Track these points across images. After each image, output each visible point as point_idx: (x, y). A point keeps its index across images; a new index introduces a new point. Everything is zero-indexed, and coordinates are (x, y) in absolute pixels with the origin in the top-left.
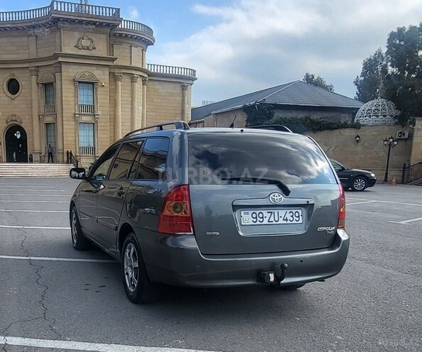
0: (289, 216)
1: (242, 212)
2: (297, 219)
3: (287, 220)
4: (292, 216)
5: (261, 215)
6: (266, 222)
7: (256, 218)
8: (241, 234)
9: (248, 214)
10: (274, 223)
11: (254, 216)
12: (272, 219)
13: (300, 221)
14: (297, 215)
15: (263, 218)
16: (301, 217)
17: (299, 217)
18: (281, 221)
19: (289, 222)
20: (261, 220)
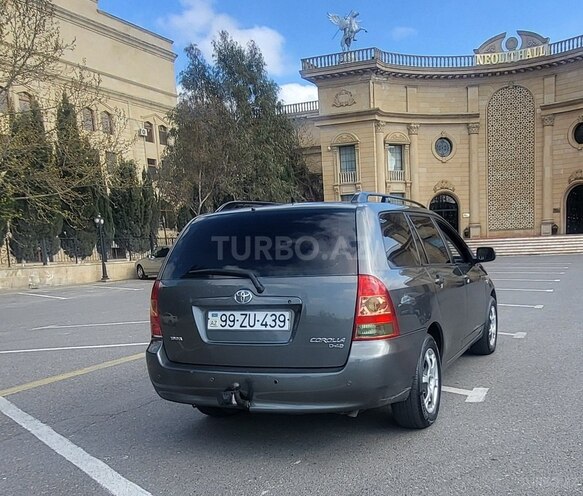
0: (269, 320)
1: (210, 314)
2: (282, 324)
3: (266, 325)
4: (274, 321)
5: (232, 318)
6: (237, 327)
7: (226, 321)
8: (206, 340)
9: (216, 315)
10: (248, 328)
11: (224, 318)
12: (246, 323)
13: (286, 328)
14: (282, 318)
15: (234, 321)
16: (287, 321)
17: (284, 321)
18: (258, 327)
19: (269, 328)
20: (232, 324)
